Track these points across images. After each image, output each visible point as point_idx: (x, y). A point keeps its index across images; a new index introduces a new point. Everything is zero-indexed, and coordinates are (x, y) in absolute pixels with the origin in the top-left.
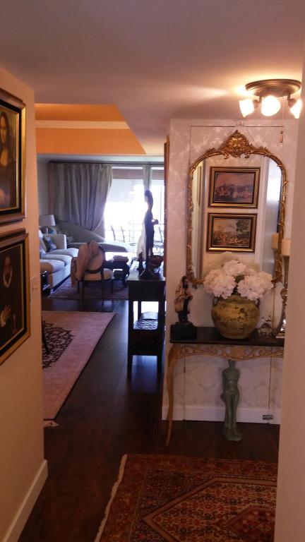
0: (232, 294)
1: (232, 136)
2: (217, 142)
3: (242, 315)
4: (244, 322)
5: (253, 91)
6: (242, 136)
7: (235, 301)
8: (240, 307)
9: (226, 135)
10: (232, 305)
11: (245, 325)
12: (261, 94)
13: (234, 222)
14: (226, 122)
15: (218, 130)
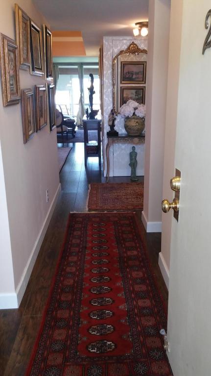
0: (133, 115)
1: (131, 45)
2: (125, 47)
3: (137, 124)
4: (138, 127)
5: (138, 26)
6: (135, 44)
7: (134, 118)
8: (136, 121)
9: (128, 44)
10: (133, 120)
11: (138, 128)
12: (141, 27)
13: (134, 91)
14: (128, 38)
15: (125, 41)
